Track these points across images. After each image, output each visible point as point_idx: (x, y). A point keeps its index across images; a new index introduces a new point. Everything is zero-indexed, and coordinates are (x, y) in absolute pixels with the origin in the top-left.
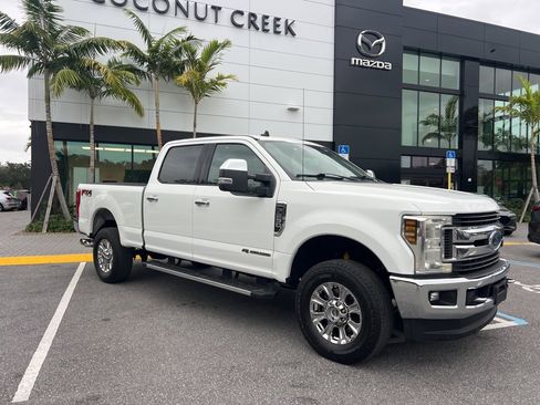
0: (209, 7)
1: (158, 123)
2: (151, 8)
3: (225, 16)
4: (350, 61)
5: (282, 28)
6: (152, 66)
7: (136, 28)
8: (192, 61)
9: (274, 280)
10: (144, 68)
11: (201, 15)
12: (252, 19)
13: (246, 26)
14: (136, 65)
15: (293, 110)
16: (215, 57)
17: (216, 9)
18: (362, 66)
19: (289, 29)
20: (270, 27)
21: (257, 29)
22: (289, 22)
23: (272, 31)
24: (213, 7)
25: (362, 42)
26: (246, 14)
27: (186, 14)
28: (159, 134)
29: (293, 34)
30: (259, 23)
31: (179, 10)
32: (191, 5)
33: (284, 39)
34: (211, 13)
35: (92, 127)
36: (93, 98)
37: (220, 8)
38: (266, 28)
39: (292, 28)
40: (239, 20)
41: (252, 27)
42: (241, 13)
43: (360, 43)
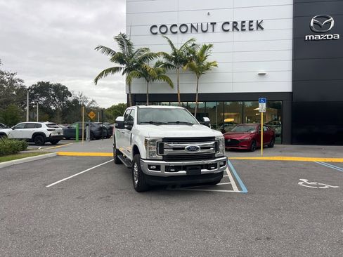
0: (209, 24)
1: (178, 91)
2: (179, 32)
3: (218, 27)
4: (304, 38)
5: (254, 26)
6: (176, 62)
10: (173, 63)
11: (205, 29)
12: (235, 25)
13: (231, 29)
14: (169, 62)
15: (262, 75)
16: (207, 52)
17: (213, 24)
19: (259, 26)
20: (247, 27)
21: (238, 30)
22: (259, 22)
24: (211, 23)
25: (314, 23)
26: (231, 23)
27: (197, 30)
28: (179, 95)
29: (262, 29)
30: (239, 27)
31: (193, 29)
32: (200, 25)
33: (257, 34)
34: (210, 27)
35: (147, 95)
36: (148, 82)
37: (215, 23)
38: (244, 28)
39: (261, 25)
40: (226, 27)
41: (235, 30)
42: (228, 23)
43: (312, 24)
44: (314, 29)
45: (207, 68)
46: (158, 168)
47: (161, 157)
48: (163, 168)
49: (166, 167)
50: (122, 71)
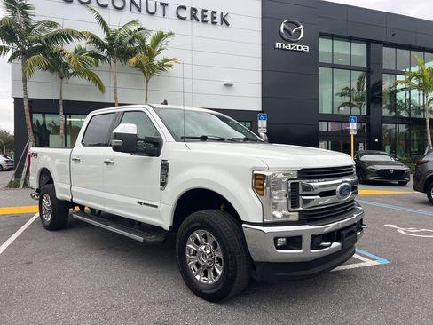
0: (158, 4)
1: (116, 98)
2: (110, 6)
3: (171, 10)
4: (275, 45)
5: (218, 20)
6: (111, 52)
7: (97, 21)
8: (143, 47)
9: (161, 228)
10: (104, 53)
11: (152, 10)
12: (194, 12)
13: (189, 18)
14: (98, 51)
15: (228, 86)
16: (162, 44)
17: (164, 5)
18: (285, 49)
19: (224, 20)
20: (209, 18)
21: (198, 20)
22: (224, 15)
23: (210, 22)
24: (161, 4)
25: (284, 29)
26: (189, 9)
27: (140, 10)
29: (228, 24)
30: (199, 16)
31: (133, 7)
32: (144, 2)
33: (220, 28)
34: (160, 9)
35: (61, 102)
36: (62, 78)
37: (167, 5)
38: (205, 19)
39: (227, 19)
40: (183, 13)
41: (194, 19)
42: (185, 8)
43: (282, 30)
44: (284, 36)
45: (162, 66)
46: (293, 242)
47: (295, 216)
48: (306, 242)
49: (313, 237)
50: (9, 54)
